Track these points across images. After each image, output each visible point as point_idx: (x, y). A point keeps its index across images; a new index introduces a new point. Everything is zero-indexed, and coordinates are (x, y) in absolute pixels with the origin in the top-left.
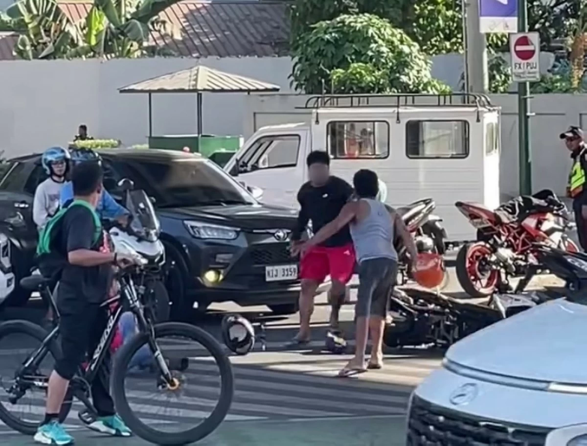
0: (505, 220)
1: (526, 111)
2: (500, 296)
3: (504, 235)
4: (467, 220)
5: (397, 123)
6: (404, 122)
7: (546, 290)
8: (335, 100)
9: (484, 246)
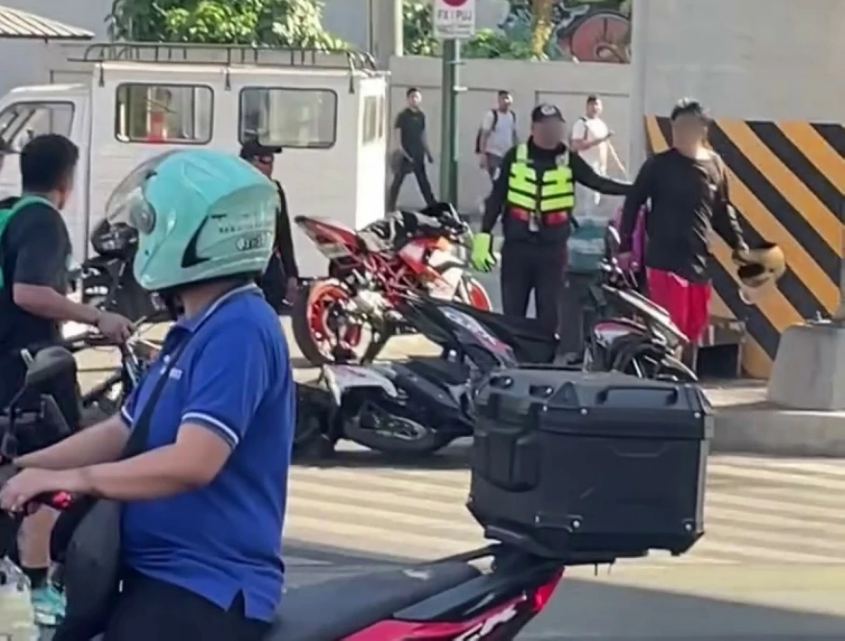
0: (372, 247)
1: (453, 84)
2: (335, 369)
3: (369, 271)
4: (313, 244)
5: (226, 89)
6: (237, 87)
7: (410, 360)
8: (134, 51)
9: (339, 287)
